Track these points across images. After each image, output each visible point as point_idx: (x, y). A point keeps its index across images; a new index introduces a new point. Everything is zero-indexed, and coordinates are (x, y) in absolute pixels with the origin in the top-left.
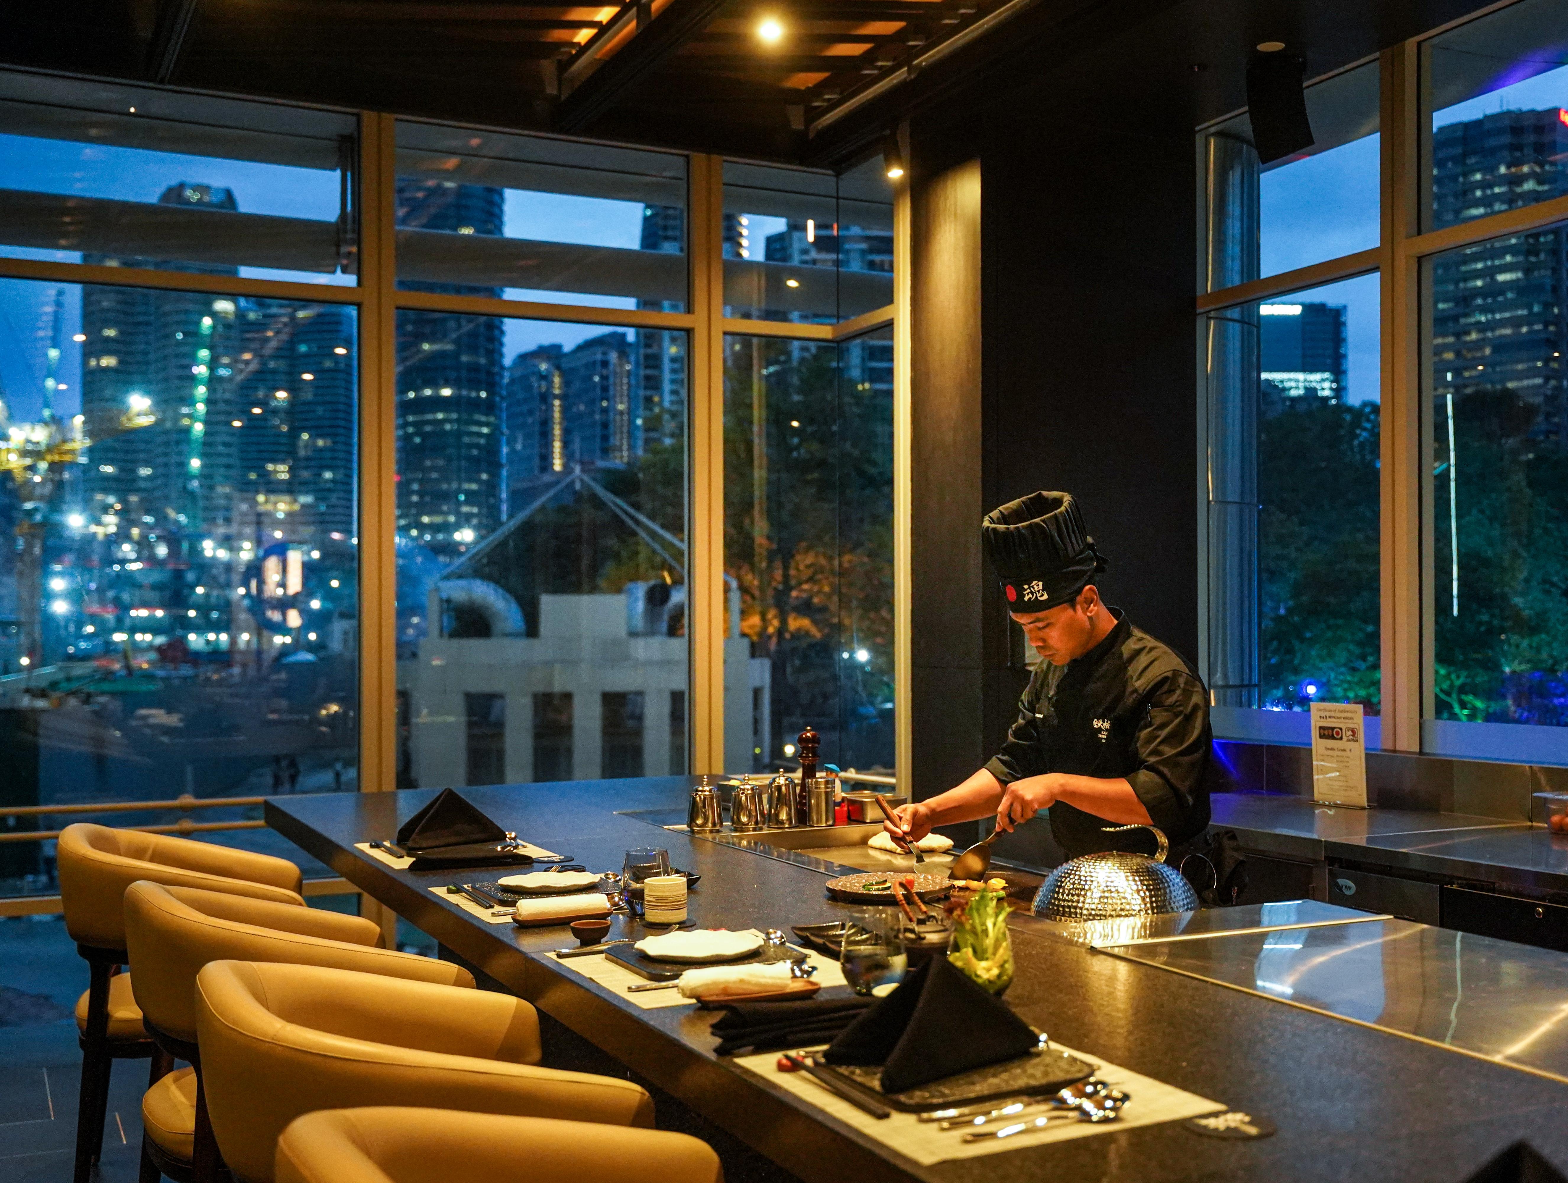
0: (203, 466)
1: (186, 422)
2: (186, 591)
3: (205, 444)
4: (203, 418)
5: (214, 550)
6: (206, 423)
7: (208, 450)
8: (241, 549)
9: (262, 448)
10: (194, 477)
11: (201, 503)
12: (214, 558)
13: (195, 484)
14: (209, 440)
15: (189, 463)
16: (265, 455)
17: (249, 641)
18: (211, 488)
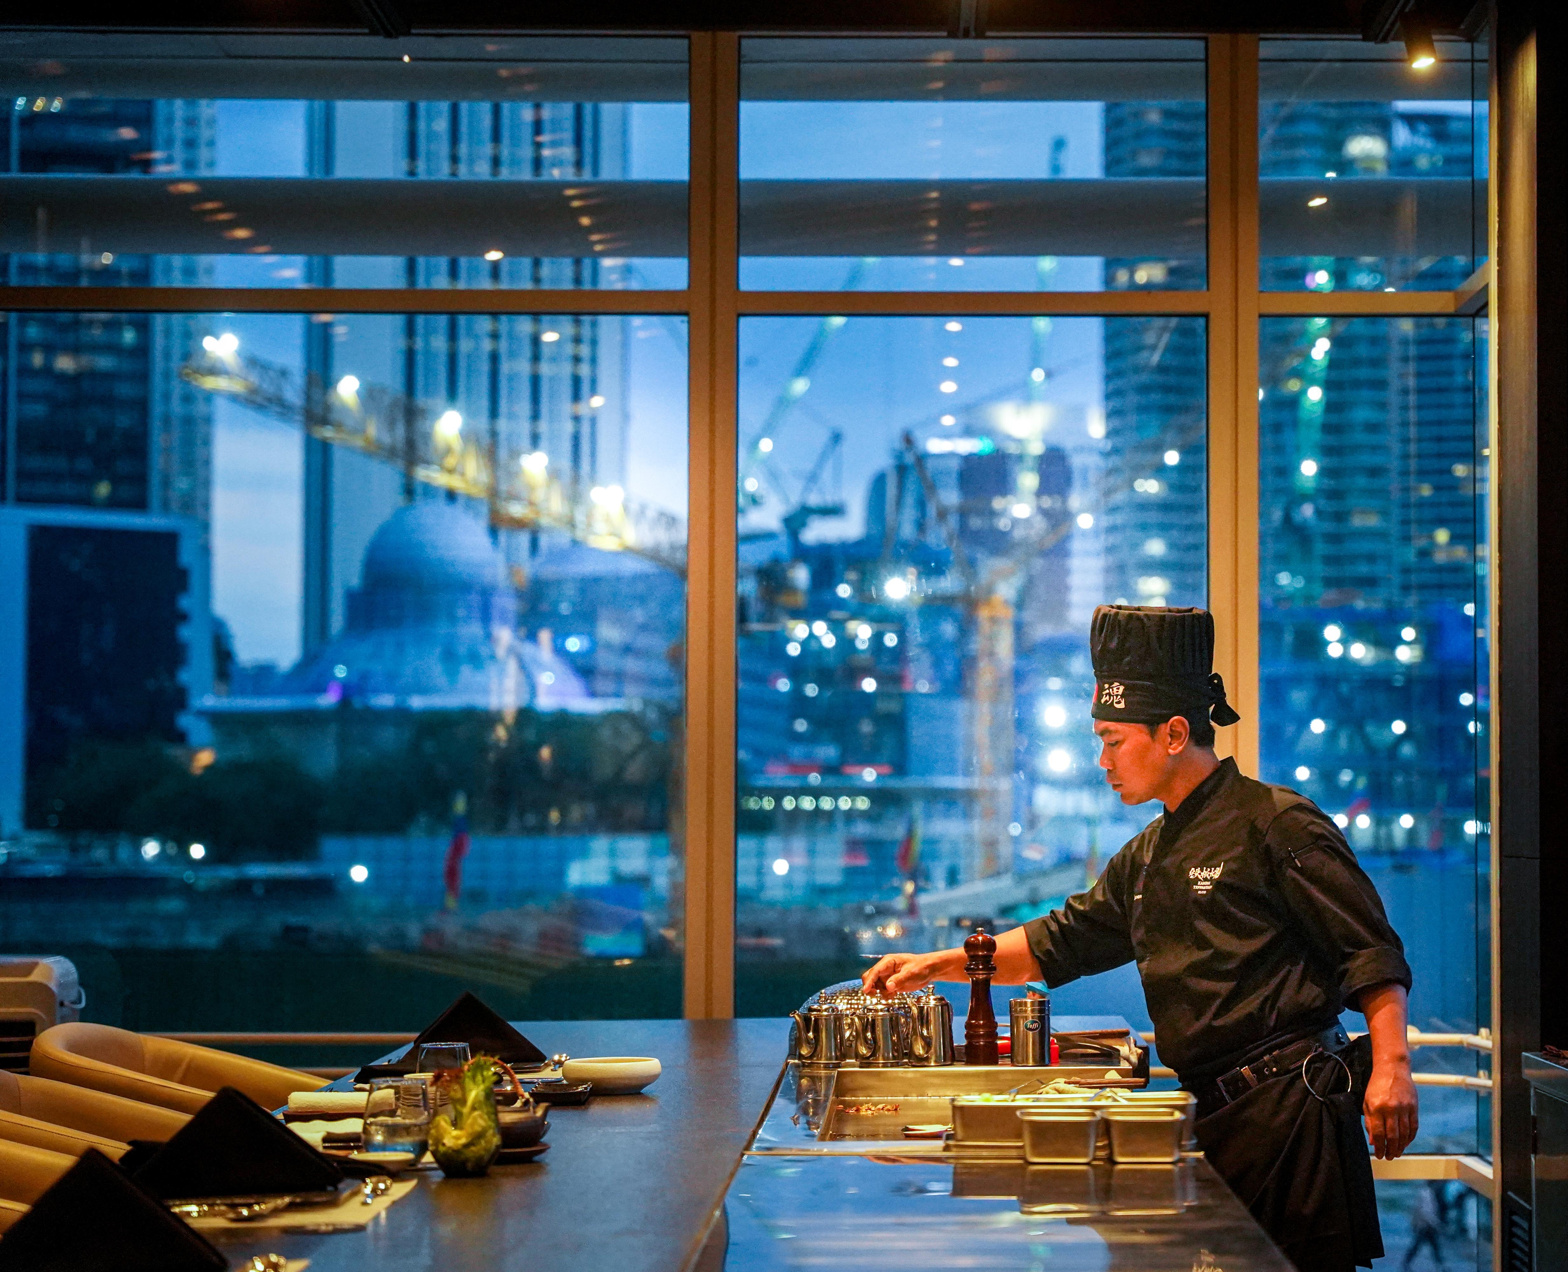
0: (1324, 472)
1: (1294, 385)
2: (1290, 729)
3: (1328, 428)
4: (1322, 375)
5: (1345, 642)
6: (1329, 386)
7: (1332, 440)
8: (1400, 641)
9: (1445, 431)
10: (1305, 498)
11: (1320, 548)
12: (1344, 660)
13: (1307, 511)
14: (1334, 419)
15: (1297, 468)
16: (1447, 447)
17: (1411, 833)
18: (1340, 517)
